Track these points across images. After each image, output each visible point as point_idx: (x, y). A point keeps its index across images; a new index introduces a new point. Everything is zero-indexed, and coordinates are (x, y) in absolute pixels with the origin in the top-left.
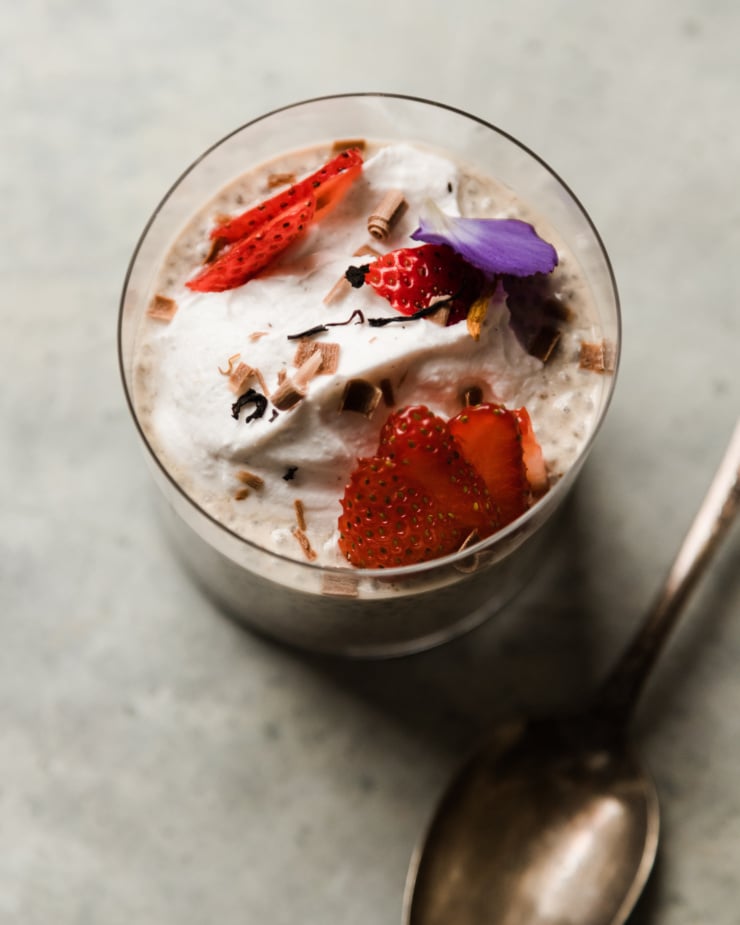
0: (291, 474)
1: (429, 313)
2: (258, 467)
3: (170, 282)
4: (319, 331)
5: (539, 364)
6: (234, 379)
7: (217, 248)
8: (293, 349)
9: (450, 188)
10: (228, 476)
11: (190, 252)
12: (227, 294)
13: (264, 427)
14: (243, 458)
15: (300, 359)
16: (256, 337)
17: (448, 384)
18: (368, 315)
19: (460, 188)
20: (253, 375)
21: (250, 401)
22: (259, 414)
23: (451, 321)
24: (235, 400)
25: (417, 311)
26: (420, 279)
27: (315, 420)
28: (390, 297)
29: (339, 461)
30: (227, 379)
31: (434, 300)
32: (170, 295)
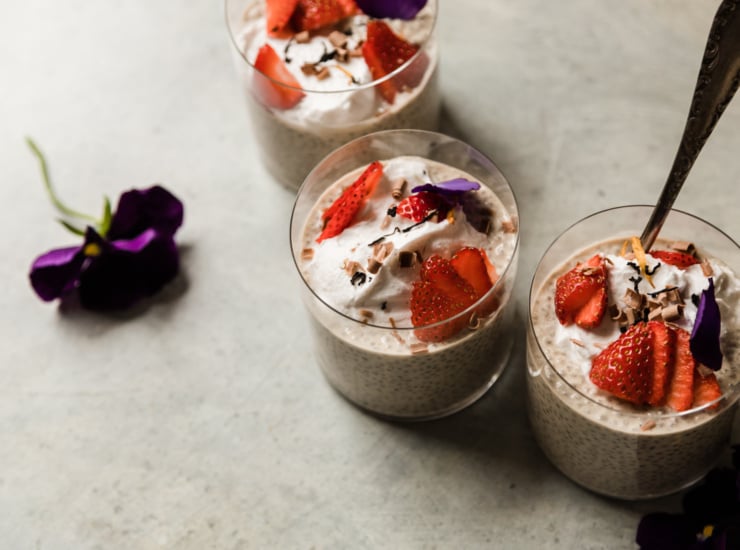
0: (384, 306)
1: (429, 218)
2: (368, 306)
3: (308, 243)
4: (382, 239)
5: (485, 236)
6: (348, 269)
7: (326, 222)
8: (371, 250)
9: (425, 173)
10: (358, 315)
11: (313, 228)
12: (336, 238)
13: (367, 285)
14: (362, 303)
15: (376, 253)
16: (353, 250)
17: (445, 249)
18: (401, 229)
19: (429, 172)
20: (356, 266)
21: (358, 277)
22: (363, 281)
23: (440, 220)
24: (350, 278)
25: (422, 218)
26: (422, 206)
27: (390, 275)
28: (409, 216)
29: (404, 293)
30: (344, 271)
31: (429, 213)
32: (309, 247)
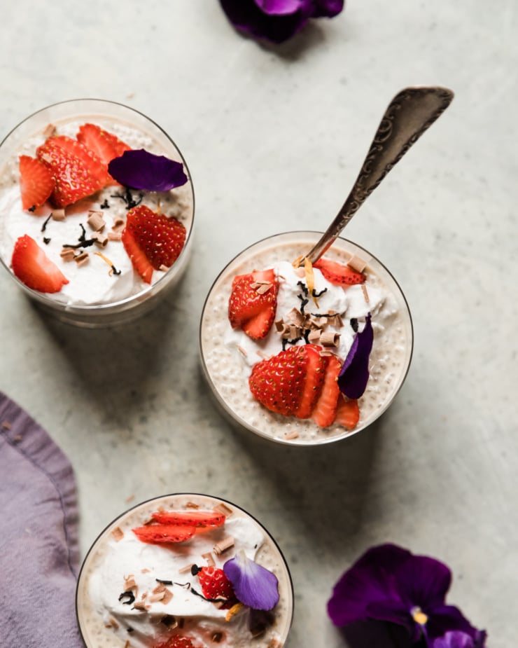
0: (130, 630)
1: (214, 601)
2: (119, 620)
3: (127, 524)
4: (170, 583)
5: (251, 636)
6: (127, 583)
7: (152, 521)
8: (156, 585)
9: (256, 547)
10: (107, 617)
11: (141, 516)
12: (144, 545)
13: (128, 610)
14: (116, 615)
15: (156, 591)
16: (145, 571)
17: (208, 630)
18: (192, 586)
19: (260, 548)
20: (135, 587)
21: (129, 595)
22: (129, 603)
23: (222, 608)
24: (123, 592)
25: (210, 598)
27: (148, 620)
28: (204, 586)
29: (150, 637)
30: (125, 581)
31: (219, 597)
32: (123, 529)
